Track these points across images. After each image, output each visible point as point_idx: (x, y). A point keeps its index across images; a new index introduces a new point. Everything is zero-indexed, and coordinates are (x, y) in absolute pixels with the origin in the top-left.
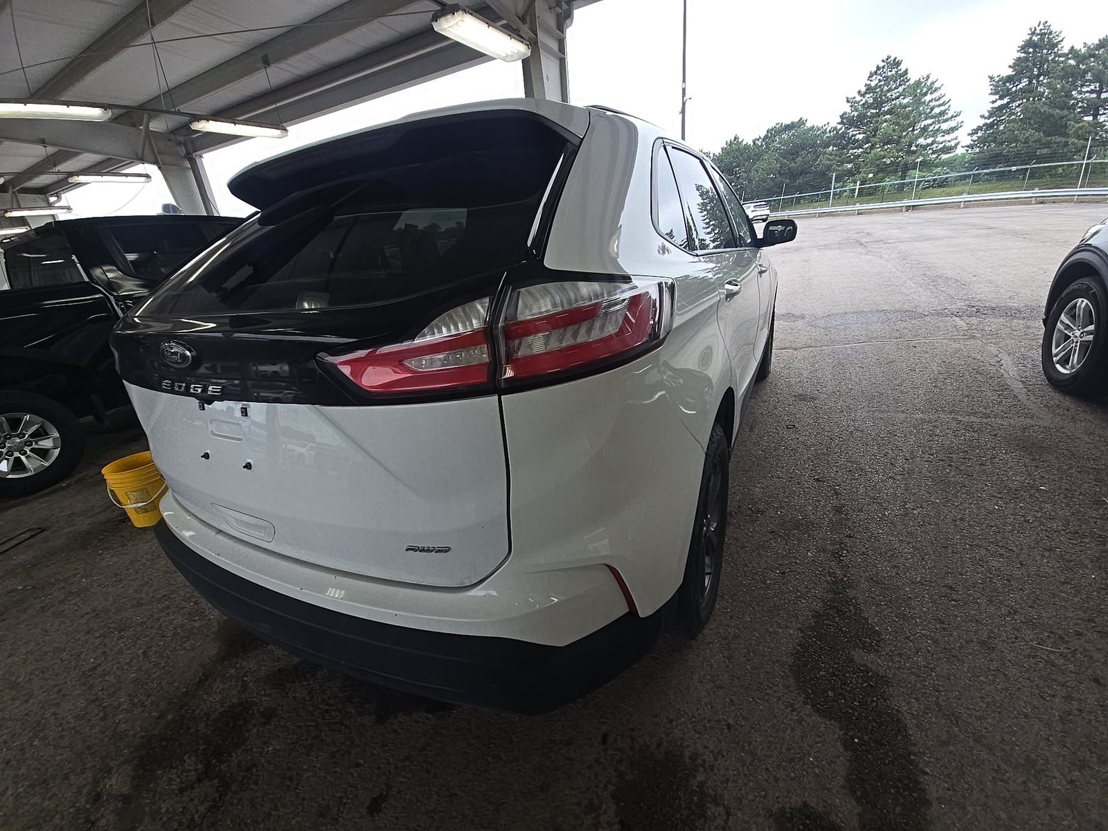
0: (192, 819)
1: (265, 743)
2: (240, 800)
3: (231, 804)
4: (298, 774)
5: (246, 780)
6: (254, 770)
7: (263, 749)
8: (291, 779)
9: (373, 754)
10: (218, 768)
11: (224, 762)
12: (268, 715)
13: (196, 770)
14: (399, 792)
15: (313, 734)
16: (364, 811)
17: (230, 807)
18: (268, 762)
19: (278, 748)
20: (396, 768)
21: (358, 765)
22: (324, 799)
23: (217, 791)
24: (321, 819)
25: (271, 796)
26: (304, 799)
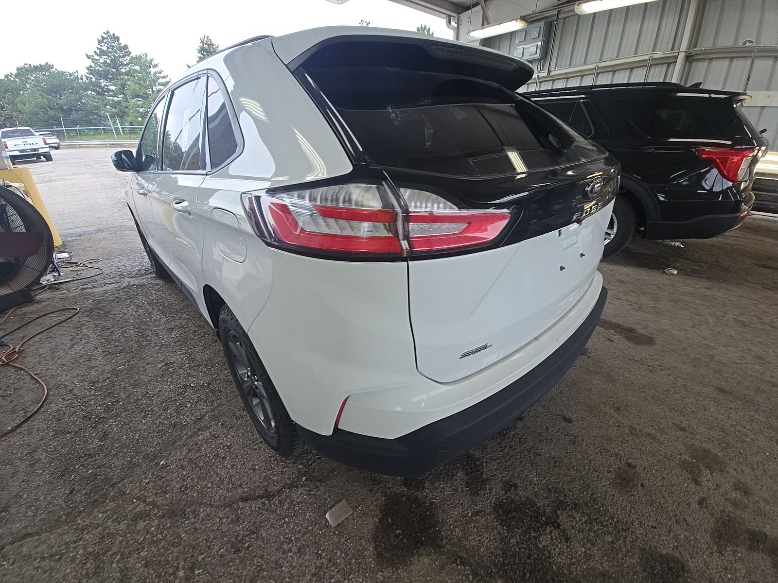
0: (586, 522)
1: (531, 482)
2: (569, 490)
3: (573, 496)
4: (553, 458)
5: (557, 490)
6: (550, 487)
7: (535, 484)
8: (555, 462)
9: (541, 422)
10: (549, 514)
11: (545, 510)
12: (509, 486)
13: (551, 532)
14: (560, 411)
15: (527, 453)
16: (571, 425)
17: (575, 496)
18: (545, 478)
19: (535, 474)
20: (549, 412)
21: (547, 428)
22: (566, 443)
23: (565, 509)
24: (576, 443)
25: (566, 471)
26: (567, 453)
